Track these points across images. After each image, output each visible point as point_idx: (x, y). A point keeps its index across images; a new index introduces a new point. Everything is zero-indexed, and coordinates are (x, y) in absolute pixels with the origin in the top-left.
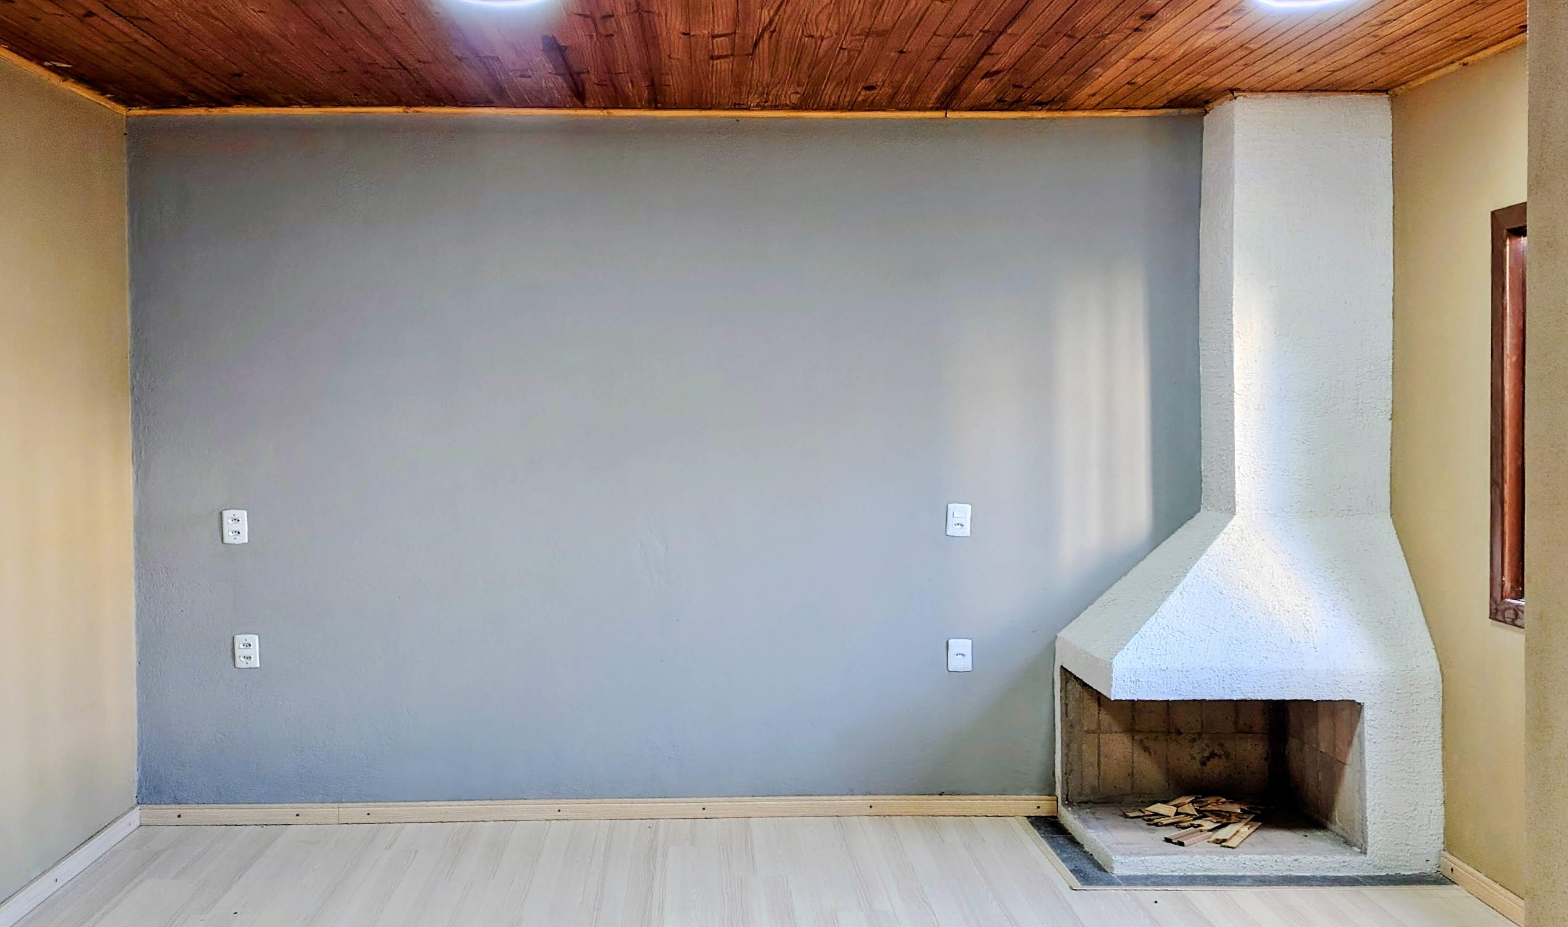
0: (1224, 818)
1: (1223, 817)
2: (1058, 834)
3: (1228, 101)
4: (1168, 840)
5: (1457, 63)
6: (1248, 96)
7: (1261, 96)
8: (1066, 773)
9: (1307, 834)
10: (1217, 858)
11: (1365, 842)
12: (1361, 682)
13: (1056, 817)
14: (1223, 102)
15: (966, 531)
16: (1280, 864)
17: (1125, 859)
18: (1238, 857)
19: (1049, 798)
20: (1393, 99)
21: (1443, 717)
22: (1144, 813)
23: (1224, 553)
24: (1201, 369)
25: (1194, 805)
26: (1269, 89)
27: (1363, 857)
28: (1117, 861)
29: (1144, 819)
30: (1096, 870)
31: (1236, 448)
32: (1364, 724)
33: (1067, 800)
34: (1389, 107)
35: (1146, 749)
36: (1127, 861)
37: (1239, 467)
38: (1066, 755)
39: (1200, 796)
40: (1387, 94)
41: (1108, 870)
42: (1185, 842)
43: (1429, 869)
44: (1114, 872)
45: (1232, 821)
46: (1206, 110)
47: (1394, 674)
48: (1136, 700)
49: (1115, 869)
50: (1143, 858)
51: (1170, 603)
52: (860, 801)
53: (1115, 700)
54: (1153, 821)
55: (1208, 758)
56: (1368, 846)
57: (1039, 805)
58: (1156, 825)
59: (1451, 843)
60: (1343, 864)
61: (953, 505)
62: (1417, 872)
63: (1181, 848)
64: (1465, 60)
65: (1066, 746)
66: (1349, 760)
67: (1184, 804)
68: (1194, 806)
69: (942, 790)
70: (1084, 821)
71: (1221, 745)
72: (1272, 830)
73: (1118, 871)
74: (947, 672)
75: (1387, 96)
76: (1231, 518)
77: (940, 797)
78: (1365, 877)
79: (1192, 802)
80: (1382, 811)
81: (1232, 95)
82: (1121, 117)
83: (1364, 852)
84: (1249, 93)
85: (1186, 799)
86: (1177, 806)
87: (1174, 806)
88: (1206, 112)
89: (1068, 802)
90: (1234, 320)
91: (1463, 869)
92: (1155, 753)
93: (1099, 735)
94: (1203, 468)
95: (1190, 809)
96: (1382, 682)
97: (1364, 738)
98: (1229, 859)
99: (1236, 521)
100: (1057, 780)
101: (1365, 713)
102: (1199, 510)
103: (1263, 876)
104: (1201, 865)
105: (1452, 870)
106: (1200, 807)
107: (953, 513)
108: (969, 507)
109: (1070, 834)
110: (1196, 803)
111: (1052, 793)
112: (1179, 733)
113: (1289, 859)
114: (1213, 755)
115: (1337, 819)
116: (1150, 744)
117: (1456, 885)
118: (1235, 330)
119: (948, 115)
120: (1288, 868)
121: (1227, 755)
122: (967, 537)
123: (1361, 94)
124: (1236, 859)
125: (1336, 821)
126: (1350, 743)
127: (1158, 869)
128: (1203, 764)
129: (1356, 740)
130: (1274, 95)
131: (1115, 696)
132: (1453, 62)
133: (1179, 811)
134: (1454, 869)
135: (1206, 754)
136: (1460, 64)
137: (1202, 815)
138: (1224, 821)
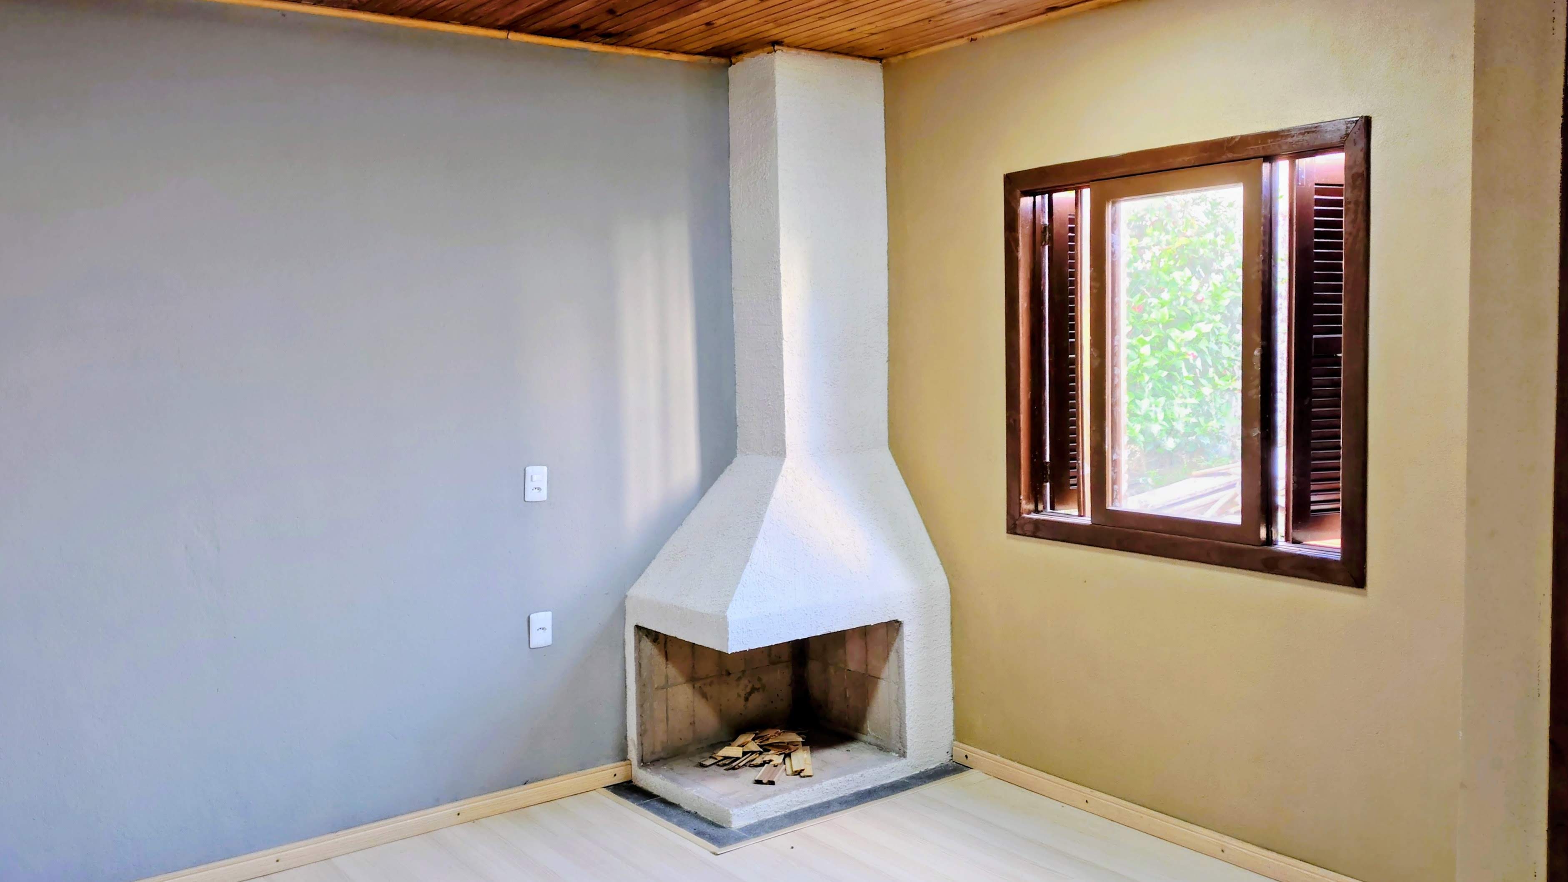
0: (786, 750)
1: (785, 748)
2: (649, 799)
3: (766, 54)
4: (759, 782)
5: (966, 38)
6: (784, 51)
7: (794, 51)
8: (641, 734)
9: (848, 748)
10: (808, 789)
11: (904, 746)
12: (901, 602)
13: (631, 781)
14: (759, 53)
15: (543, 496)
16: (851, 782)
17: (740, 810)
18: (822, 785)
19: (623, 763)
20: (884, 67)
21: (951, 623)
22: (716, 759)
23: (786, 495)
24: (734, 316)
25: (756, 741)
26: (803, 46)
27: (903, 761)
28: (735, 814)
29: (719, 765)
30: (715, 829)
31: (785, 393)
32: (903, 639)
33: (642, 760)
34: (881, 74)
35: (704, 696)
36: (742, 812)
37: (788, 412)
38: (641, 716)
39: (757, 732)
40: (881, 62)
41: (724, 825)
42: (774, 780)
43: (945, 759)
44: (733, 826)
45: (792, 751)
46: (731, 61)
47: (921, 592)
48: (748, 650)
49: (733, 823)
50: (754, 806)
51: (758, 549)
52: (448, 810)
53: (732, 653)
54: (730, 764)
55: (750, 694)
56: (906, 749)
57: (612, 772)
58: (734, 768)
59: (961, 732)
60: (892, 771)
61: (530, 467)
62: (938, 764)
63: (772, 786)
64: (974, 36)
65: (641, 706)
66: (884, 674)
67: (748, 743)
68: (756, 743)
69: (526, 779)
70: (673, 780)
71: (760, 679)
72: (821, 751)
73: (737, 823)
74: (529, 649)
75: (880, 64)
76: (783, 461)
77: (525, 786)
78: (912, 778)
79: (753, 739)
80: (916, 715)
81: (772, 47)
82: (663, 60)
83: (903, 755)
84: (786, 48)
85: (747, 738)
86: (742, 746)
87: (739, 746)
88: (731, 64)
89: (644, 763)
90: (781, 269)
91: (976, 754)
92: (711, 697)
93: (667, 689)
94: (738, 414)
95: (754, 746)
96: (914, 600)
97: (904, 652)
98: (816, 788)
99: (788, 463)
100: (630, 743)
101: (905, 630)
102: (735, 455)
103: (841, 797)
104: (797, 799)
105: (966, 757)
106: (760, 742)
107: (532, 476)
108: (545, 469)
109: (658, 796)
110: (756, 739)
111: (625, 759)
112: (729, 674)
113: (856, 776)
114: (754, 690)
115: (869, 729)
116: (707, 689)
117: (971, 770)
118: (782, 279)
119: (509, 37)
120: (856, 785)
121: (764, 687)
122: (544, 501)
123: (863, 60)
124: (821, 786)
125: (868, 731)
126: (886, 658)
127: (766, 813)
128: (746, 699)
129: (893, 656)
130: (803, 52)
131: (731, 649)
132: (962, 37)
133: (745, 750)
134: (968, 756)
135: (748, 690)
136: (968, 39)
137: (765, 749)
138: (786, 751)
